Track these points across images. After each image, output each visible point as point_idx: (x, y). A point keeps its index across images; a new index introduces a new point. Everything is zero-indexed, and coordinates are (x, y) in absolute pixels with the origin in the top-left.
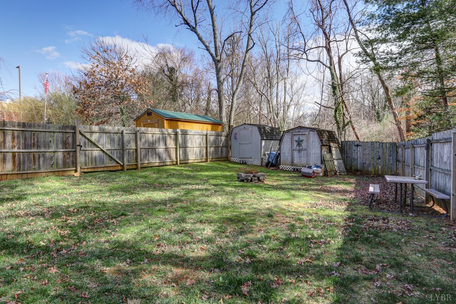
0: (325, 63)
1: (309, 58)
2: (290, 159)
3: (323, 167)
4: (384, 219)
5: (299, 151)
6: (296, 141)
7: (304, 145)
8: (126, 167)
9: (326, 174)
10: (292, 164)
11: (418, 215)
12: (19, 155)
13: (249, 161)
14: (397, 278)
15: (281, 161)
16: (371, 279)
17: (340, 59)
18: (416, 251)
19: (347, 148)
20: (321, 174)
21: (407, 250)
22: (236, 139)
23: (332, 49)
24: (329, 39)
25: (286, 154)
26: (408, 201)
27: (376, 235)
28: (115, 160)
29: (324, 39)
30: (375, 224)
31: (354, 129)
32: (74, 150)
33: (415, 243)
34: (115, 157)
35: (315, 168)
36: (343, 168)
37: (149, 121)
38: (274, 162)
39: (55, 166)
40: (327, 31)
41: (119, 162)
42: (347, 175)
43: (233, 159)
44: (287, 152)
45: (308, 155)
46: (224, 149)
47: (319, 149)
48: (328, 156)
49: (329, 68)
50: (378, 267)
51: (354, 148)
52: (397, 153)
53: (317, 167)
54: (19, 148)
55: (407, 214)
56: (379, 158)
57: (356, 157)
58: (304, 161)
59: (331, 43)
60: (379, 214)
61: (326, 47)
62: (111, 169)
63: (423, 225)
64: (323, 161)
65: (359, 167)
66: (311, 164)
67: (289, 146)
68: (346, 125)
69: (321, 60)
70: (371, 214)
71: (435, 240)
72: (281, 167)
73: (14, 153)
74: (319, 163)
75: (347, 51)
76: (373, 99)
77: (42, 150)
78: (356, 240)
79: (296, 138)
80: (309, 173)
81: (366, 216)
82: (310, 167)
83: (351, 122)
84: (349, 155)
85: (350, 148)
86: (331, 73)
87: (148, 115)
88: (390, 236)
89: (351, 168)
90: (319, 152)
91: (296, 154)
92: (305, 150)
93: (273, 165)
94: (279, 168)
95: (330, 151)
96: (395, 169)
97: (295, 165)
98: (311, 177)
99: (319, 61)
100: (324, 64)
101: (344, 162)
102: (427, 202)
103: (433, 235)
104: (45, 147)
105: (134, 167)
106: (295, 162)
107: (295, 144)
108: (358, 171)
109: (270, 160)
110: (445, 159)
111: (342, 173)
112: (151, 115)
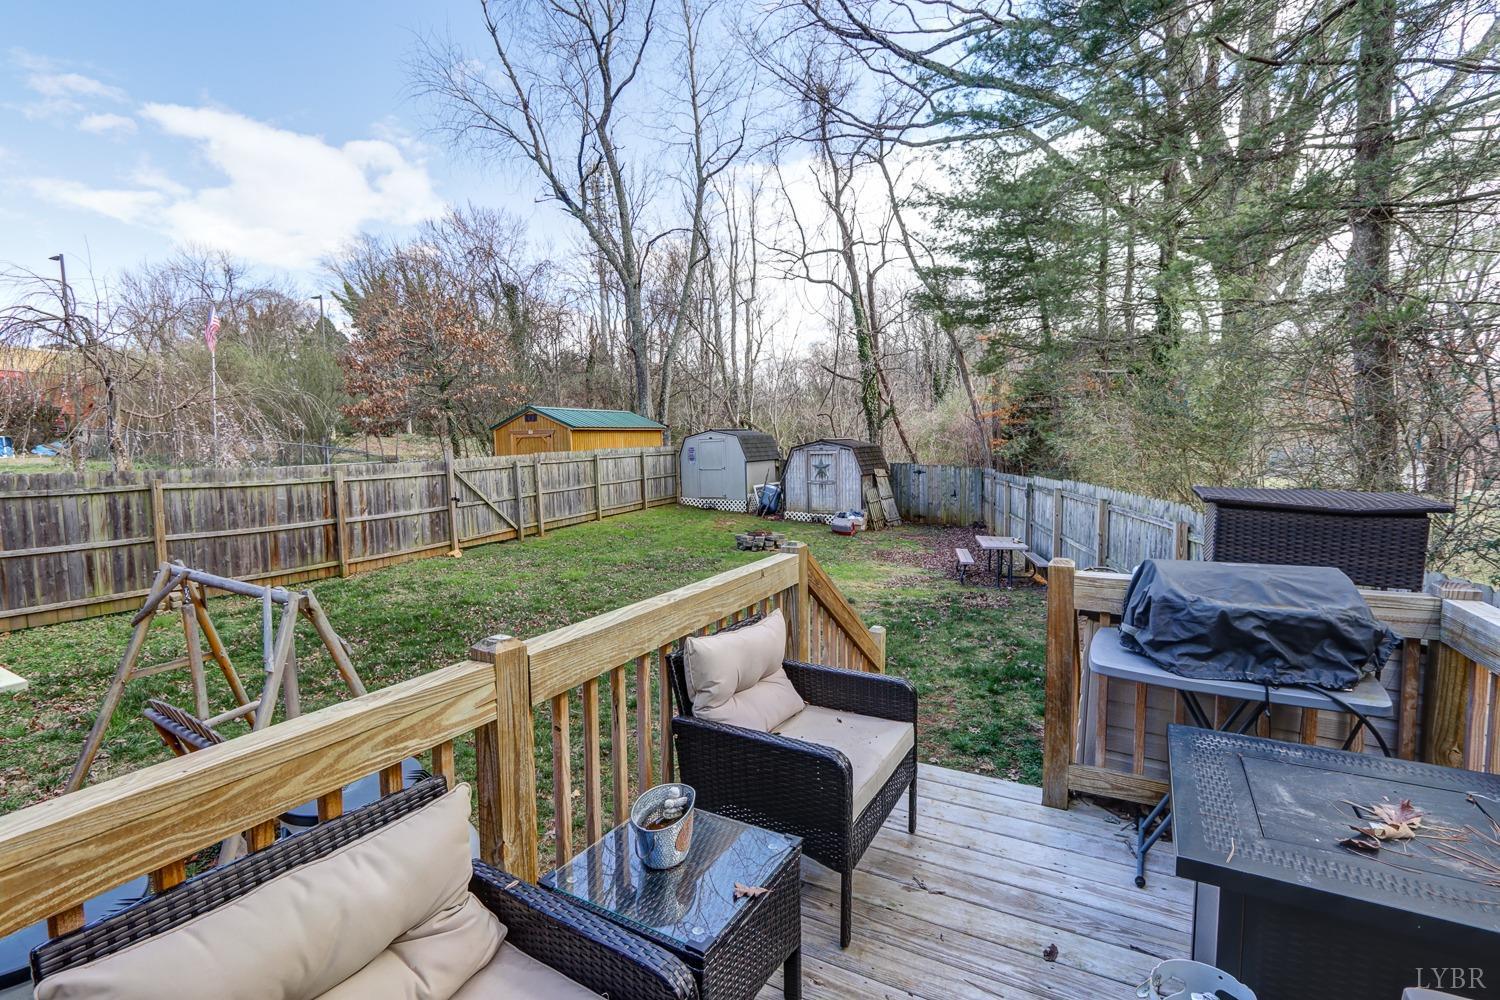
0: (841, 286)
1: (811, 276)
2: (804, 500)
3: (866, 514)
4: (982, 596)
5: (822, 485)
6: (816, 467)
7: (830, 474)
8: (523, 533)
9: (870, 527)
10: (809, 509)
11: (1018, 588)
12: (371, 525)
13: (721, 505)
14: (1005, 644)
15: (788, 505)
16: (985, 647)
17: (871, 277)
18: (1017, 624)
19: (901, 476)
20: (863, 528)
21: (1010, 624)
22: (692, 459)
23: (856, 257)
24: (850, 238)
25: (797, 491)
26: (1005, 570)
27: (979, 614)
28: (505, 520)
29: (840, 234)
30: (974, 602)
31: (898, 424)
32: (445, 508)
33: (1016, 618)
34: (505, 515)
35: (853, 517)
36: (895, 514)
37: (531, 432)
38: (772, 505)
39: (419, 541)
40: (847, 217)
41: (513, 524)
42: (903, 524)
43: (686, 500)
44: (797, 486)
45: (837, 493)
46: (670, 480)
47: (859, 482)
48: (871, 494)
49: (852, 298)
50: (989, 638)
51: (914, 476)
52: (983, 484)
53: (856, 514)
54: (370, 513)
55: (1005, 589)
56: (955, 495)
57: (916, 493)
58: (830, 503)
59: (854, 247)
60: (974, 590)
61: (844, 253)
62: (501, 538)
63: (1023, 600)
64: (865, 503)
65: (922, 510)
66: (844, 508)
67: (803, 476)
68: (885, 418)
69: (835, 281)
70: (966, 591)
71: (1034, 613)
72: (787, 514)
73: (363, 522)
74: (858, 508)
75: (885, 262)
76: (928, 349)
77: (402, 512)
78: (960, 619)
79: (815, 461)
80: (846, 527)
81: (961, 594)
82: (843, 516)
83: (892, 410)
84: (905, 489)
85: (907, 477)
86: (855, 307)
87: (527, 420)
88: (993, 614)
89: (908, 512)
90: (858, 486)
91: (815, 490)
92: (833, 483)
93: (770, 512)
94: (782, 517)
95: (875, 485)
96: (979, 513)
97: (814, 511)
98: (849, 534)
99: (831, 282)
100: (840, 289)
101: (896, 502)
102: (1027, 569)
103: (1033, 609)
104: (405, 508)
105: (534, 531)
106: (815, 504)
107: (814, 472)
108: (919, 517)
109: (766, 501)
110: (1048, 516)
111: (895, 524)
112: (535, 420)
